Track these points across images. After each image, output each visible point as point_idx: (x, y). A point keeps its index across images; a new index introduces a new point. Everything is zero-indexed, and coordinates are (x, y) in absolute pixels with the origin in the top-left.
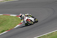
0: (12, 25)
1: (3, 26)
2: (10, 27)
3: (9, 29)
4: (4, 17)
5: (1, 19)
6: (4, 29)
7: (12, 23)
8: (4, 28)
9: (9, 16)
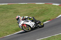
0: (55, 15)
1: (45, 16)
2: (52, 17)
3: (52, 18)
4: (46, 6)
5: (43, 8)
6: (45, 19)
7: (55, 12)
8: (46, 17)
9: (51, 5)
